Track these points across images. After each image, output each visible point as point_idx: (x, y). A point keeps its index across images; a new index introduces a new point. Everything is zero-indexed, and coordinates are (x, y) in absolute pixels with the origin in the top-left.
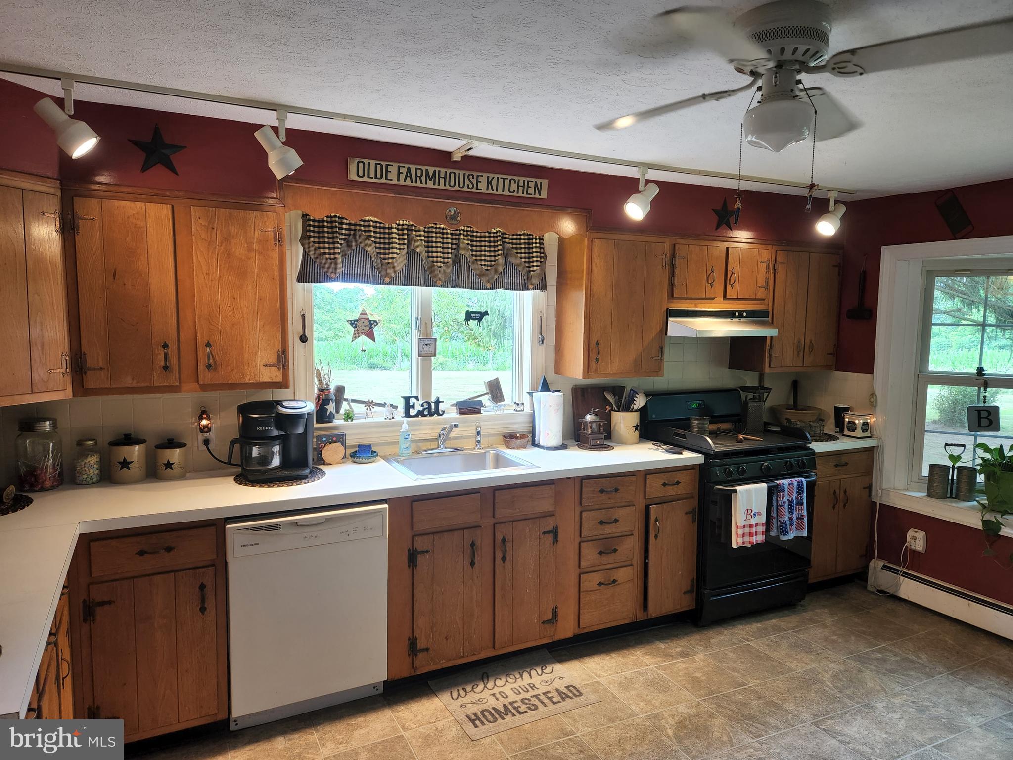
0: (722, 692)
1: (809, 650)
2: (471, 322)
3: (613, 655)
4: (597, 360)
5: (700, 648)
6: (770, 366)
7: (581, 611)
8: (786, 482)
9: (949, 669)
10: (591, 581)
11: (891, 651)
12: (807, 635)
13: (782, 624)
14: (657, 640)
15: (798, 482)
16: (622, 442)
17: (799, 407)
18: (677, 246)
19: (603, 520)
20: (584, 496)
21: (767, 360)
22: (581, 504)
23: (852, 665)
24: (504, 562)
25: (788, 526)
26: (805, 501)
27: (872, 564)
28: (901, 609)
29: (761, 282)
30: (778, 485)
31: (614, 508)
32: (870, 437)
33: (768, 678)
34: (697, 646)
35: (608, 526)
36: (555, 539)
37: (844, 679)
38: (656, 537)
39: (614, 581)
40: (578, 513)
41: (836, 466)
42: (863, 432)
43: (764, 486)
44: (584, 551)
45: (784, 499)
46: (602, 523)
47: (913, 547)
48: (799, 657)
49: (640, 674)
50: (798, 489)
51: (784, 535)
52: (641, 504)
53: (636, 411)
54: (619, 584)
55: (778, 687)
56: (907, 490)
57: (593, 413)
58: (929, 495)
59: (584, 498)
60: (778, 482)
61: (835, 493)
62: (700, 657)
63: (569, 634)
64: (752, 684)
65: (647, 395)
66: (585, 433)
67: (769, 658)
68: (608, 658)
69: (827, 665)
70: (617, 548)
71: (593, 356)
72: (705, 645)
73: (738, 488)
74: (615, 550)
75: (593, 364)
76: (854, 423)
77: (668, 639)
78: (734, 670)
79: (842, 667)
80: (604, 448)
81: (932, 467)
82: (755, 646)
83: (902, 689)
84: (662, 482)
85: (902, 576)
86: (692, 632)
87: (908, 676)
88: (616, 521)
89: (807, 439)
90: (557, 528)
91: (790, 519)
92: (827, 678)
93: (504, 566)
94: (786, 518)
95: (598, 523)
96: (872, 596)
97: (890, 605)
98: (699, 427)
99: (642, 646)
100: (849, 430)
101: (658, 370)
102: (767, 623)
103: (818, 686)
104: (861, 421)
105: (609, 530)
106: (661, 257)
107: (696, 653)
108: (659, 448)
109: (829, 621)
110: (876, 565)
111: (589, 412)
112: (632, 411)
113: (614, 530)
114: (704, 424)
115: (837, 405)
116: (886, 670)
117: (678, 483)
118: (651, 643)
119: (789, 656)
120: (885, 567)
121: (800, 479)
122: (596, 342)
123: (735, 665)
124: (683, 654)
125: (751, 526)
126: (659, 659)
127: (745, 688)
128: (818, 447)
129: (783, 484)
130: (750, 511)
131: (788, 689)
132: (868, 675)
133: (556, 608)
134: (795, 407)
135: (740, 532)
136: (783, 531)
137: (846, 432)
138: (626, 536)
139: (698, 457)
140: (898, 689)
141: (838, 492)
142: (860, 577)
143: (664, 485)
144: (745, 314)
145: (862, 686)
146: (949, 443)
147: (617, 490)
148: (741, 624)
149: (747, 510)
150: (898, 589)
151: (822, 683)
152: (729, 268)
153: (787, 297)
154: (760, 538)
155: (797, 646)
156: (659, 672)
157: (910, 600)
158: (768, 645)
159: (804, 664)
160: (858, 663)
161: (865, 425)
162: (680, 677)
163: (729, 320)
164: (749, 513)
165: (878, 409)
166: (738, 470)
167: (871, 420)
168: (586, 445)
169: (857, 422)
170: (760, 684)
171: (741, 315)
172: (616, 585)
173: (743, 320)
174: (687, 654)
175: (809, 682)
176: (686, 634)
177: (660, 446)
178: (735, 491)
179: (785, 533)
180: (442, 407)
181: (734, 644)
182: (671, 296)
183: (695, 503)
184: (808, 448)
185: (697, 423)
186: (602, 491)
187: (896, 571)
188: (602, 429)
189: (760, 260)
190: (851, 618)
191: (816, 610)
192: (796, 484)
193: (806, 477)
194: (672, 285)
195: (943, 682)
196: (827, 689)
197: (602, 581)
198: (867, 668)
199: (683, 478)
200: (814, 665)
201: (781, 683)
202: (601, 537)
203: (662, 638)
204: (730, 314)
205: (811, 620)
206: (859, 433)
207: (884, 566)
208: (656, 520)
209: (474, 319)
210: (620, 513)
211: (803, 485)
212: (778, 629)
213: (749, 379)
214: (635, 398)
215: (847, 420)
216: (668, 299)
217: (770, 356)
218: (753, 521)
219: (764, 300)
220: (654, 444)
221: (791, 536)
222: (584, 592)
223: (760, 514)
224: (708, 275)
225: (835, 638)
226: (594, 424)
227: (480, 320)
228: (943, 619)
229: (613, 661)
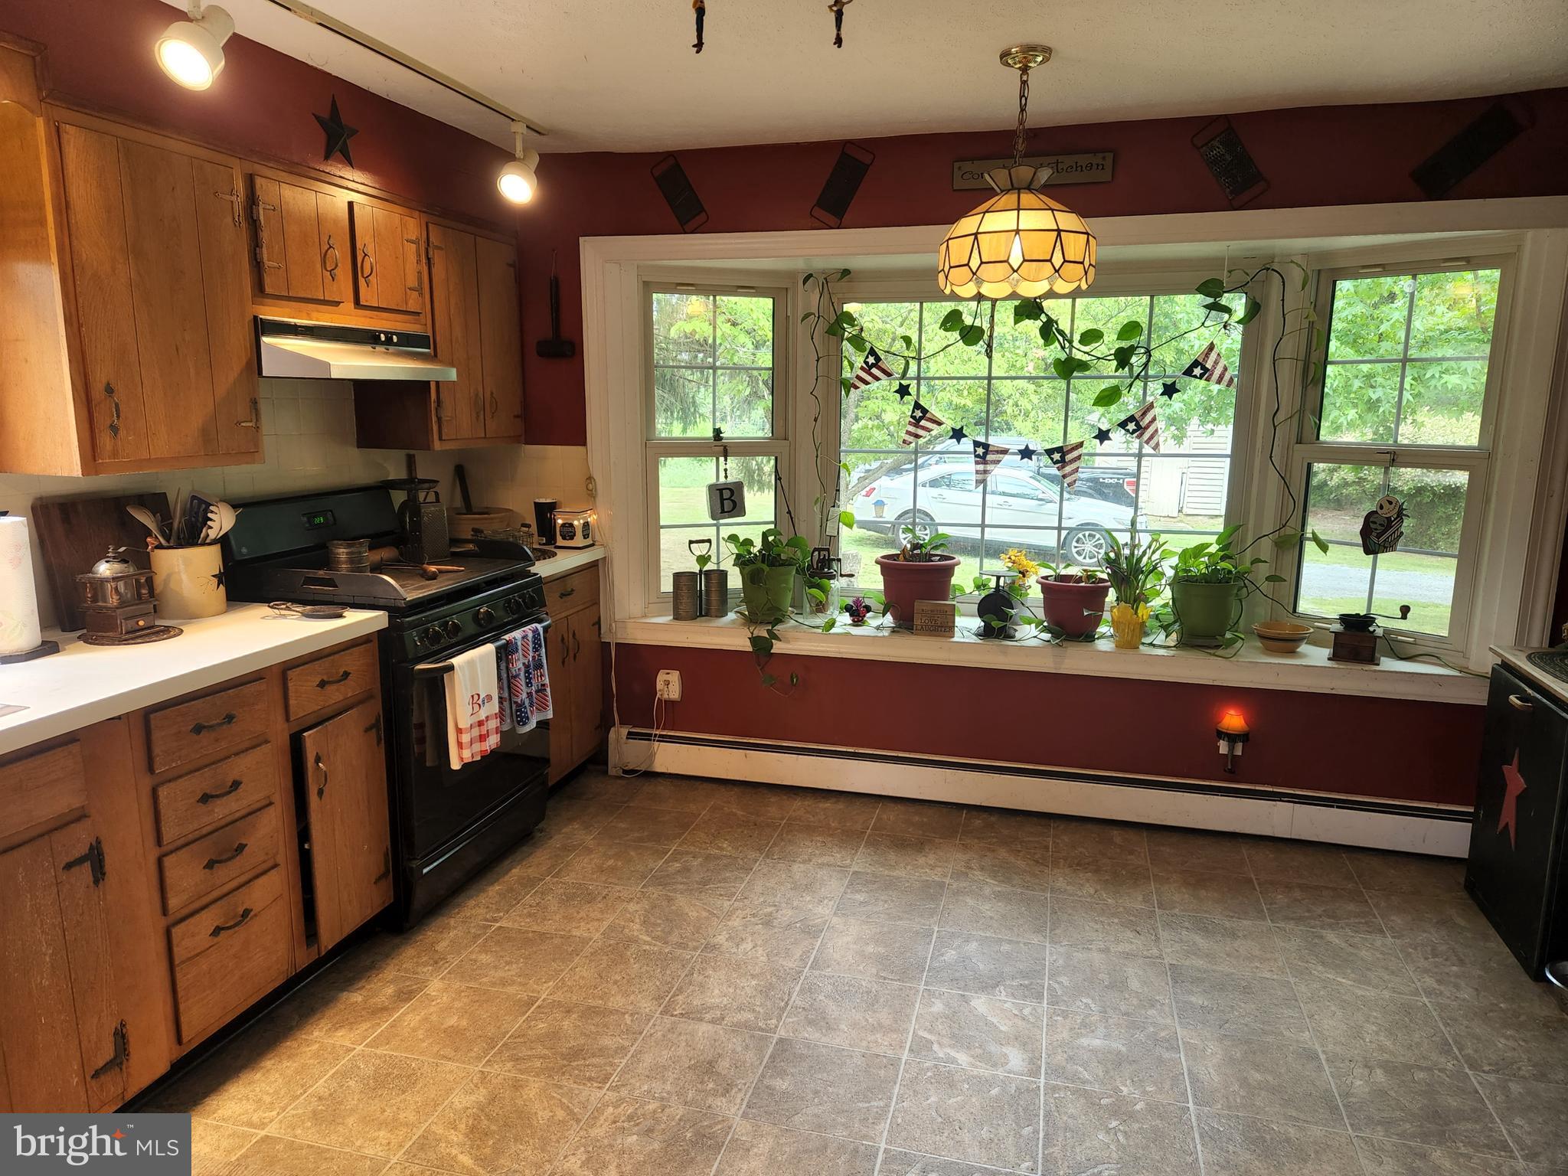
0: (508, 1032)
1: (590, 898)
3: (268, 1063)
4: (114, 429)
5: (425, 970)
6: (440, 439)
7: (182, 1007)
8: (517, 634)
9: (760, 850)
10: (193, 936)
11: (687, 853)
12: (573, 875)
13: (530, 870)
14: (343, 990)
15: (533, 632)
16: (193, 615)
17: (475, 510)
18: (259, 181)
19: (208, 792)
20: (157, 750)
21: (435, 428)
22: (151, 769)
23: (655, 895)
25: (528, 708)
26: (545, 661)
27: (612, 735)
28: (662, 788)
29: (412, 281)
30: (508, 642)
31: (229, 757)
32: (593, 545)
33: (562, 971)
34: (419, 970)
35: (219, 802)
36: (99, 873)
37: (659, 921)
38: (320, 793)
39: (246, 913)
40: (145, 792)
41: (562, 595)
42: (585, 538)
43: (489, 648)
44: (171, 875)
45: (518, 664)
46: (205, 798)
47: (666, 696)
48: (582, 914)
49: (344, 1075)
50: (534, 642)
51: (525, 724)
52: (280, 734)
53: (214, 542)
54: (255, 915)
55: (583, 978)
56: (645, 616)
57: (114, 558)
58: (677, 617)
59: (158, 755)
60: (507, 637)
61: (563, 639)
62: (435, 986)
63: (161, 1068)
64: (545, 992)
65: (235, 507)
66: (101, 608)
67: (543, 936)
68: (258, 1075)
69: (626, 910)
70: (244, 842)
71: (103, 420)
72: (431, 962)
73: (455, 661)
74: (241, 848)
75: (105, 440)
76: (571, 525)
77: (360, 979)
78: (503, 982)
79: (646, 904)
80: (157, 632)
81: (677, 576)
82: (510, 925)
83: (731, 903)
84: (318, 680)
85: (658, 741)
86: (398, 946)
87: (725, 880)
88: (236, 785)
89: (528, 559)
90: (98, 842)
91: (529, 695)
92: (635, 928)
94: (524, 696)
95: (198, 801)
96: (619, 781)
97: (649, 787)
98: (351, 561)
99: (318, 1015)
100: (564, 538)
101: (251, 451)
102: (507, 878)
103: (633, 948)
104: (582, 522)
105: (223, 809)
106: (228, 197)
107: (424, 983)
108: (283, 612)
109: (589, 840)
110: (618, 733)
111: (102, 556)
112: (203, 544)
113: (234, 806)
114: (360, 553)
115: (537, 501)
116: (698, 883)
117: (346, 674)
118: (331, 1001)
119: (569, 918)
120: (631, 735)
121: (534, 625)
122: (104, 385)
123: (500, 974)
124: (405, 996)
125: (480, 723)
126: (365, 1026)
127: (539, 1007)
128: (543, 569)
129: (514, 638)
130: (476, 697)
131: (599, 975)
132: (681, 901)
133: (123, 1025)
134: (469, 508)
135: (465, 738)
136: (522, 718)
137: (560, 542)
138: (259, 810)
139: (376, 617)
140: (727, 904)
141: (566, 636)
142: (597, 759)
143: (322, 684)
144: (395, 338)
145: (685, 920)
146: (694, 539)
147: (230, 718)
148: (470, 897)
149: (473, 696)
150: (652, 763)
151: (636, 940)
152: (359, 245)
153: (452, 312)
154: (493, 741)
155: (570, 898)
156: (378, 1052)
157: (669, 772)
158: (530, 915)
159: (596, 923)
160: (661, 887)
161: (586, 525)
162: (423, 1041)
163: (369, 348)
164: (477, 701)
165: (599, 499)
166: (445, 629)
167: (592, 519)
168: (111, 634)
169: (576, 523)
170: (557, 987)
171: (389, 341)
172: (251, 918)
173: (392, 349)
174: (411, 992)
175: (617, 949)
176: (387, 956)
177: (288, 608)
178: (451, 668)
179: (523, 720)
181: (476, 937)
182: (259, 290)
183: (376, 707)
184: (529, 574)
185: (347, 554)
186: (198, 729)
187: (648, 737)
188: (144, 591)
189: (405, 237)
190: (613, 824)
191: (563, 831)
192: (530, 635)
193: (540, 621)
194: (257, 266)
195: (765, 871)
196: (648, 947)
197: (220, 922)
198: (675, 891)
199: (353, 662)
200: (610, 919)
201: (585, 972)
202: (204, 831)
203: (348, 983)
204: (368, 338)
205: (566, 849)
206: (579, 541)
207: (630, 733)
208: (318, 759)
210: (241, 767)
211: (539, 634)
212: (531, 882)
213: (391, 465)
214: (210, 515)
215: (560, 522)
216: (254, 296)
217: (439, 419)
218: (482, 715)
219: (418, 314)
220: (272, 607)
221: (532, 725)
222: (183, 962)
223: (489, 697)
224: (323, 251)
225: (611, 862)
226: (121, 586)
228: (714, 786)
229: (274, 1076)
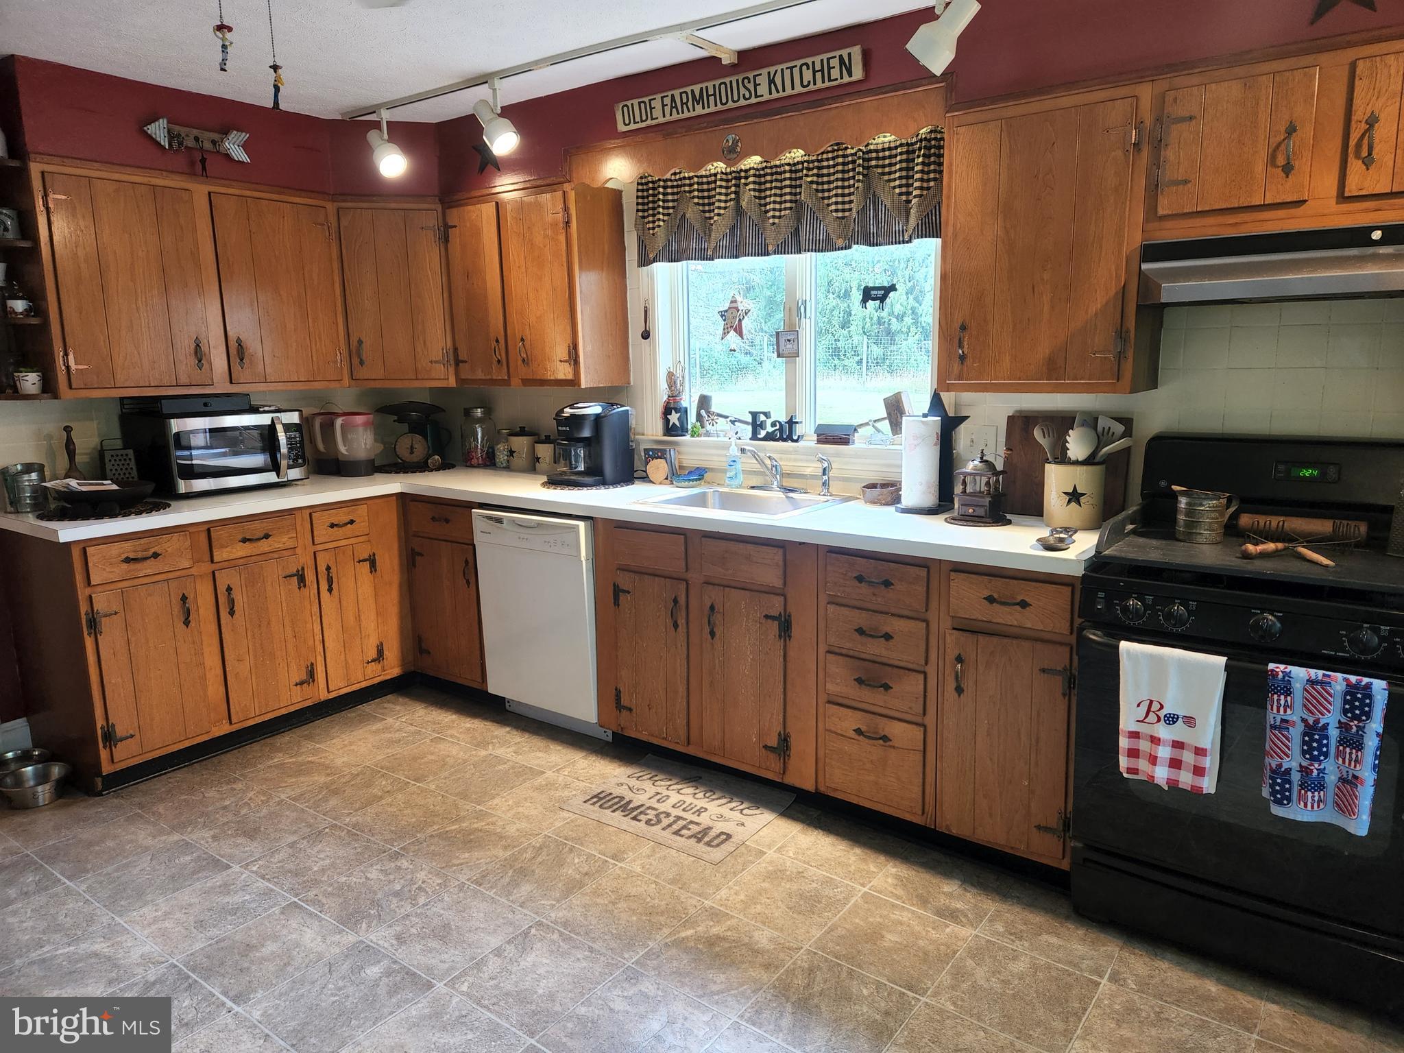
2: (870, 304)
8: (1299, 673)
10: (841, 720)
15: (1354, 686)
18: (1173, 95)
19: (864, 629)
20: (829, 578)
22: (825, 590)
24: (713, 639)
25: (1296, 788)
26: (1373, 743)
30: (1269, 674)
31: (887, 613)
35: (872, 641)
36: (786, 633)
38: (959, 690)
39: (886, 738)
43: (1215, 663)
44: (833, 669)
45: (1287, 713)
46: (861, 631)
50: (1347, 703)
51: (1279, 802)
54: (891, 746)
59: (829, 582)
70: (890, 685)
71: (954, 351)
74: (887, 687)
88: (888, 637)
90: (789, 614)
91: (1310, 772)
93: (712, 644)
94: (1293, 766)
95: (855, 630)
105: (875, 649)
113: (884, 653)
117: (1024, 604)
122: (960, 324)
124: (948, 913)
125: (1157, 741)
126: (899, 892)
129: (1289, 674)
130: (1157, 705)
133: (787, 735)
136: (1276, 792)
138: (909, 670)
143: (990, 600)
147: (888, 584)
154: (1208, 784)
156: (855, 898)
164: (1156, 709)
174: (954, 917)
179: (1283, 798)
180: (799, 430)
182: (1153, 213)
186: (858, 579)
192: (1341, 688)
197: (864, 728)
202: (863, 656)
208: (960, 659)
209: (874, 299)
210: (896, 626)
214: (1066, 437)
218: (1167, 734)
223: (1190, 721)
224: (1273, 146)
227: (882, 299)
